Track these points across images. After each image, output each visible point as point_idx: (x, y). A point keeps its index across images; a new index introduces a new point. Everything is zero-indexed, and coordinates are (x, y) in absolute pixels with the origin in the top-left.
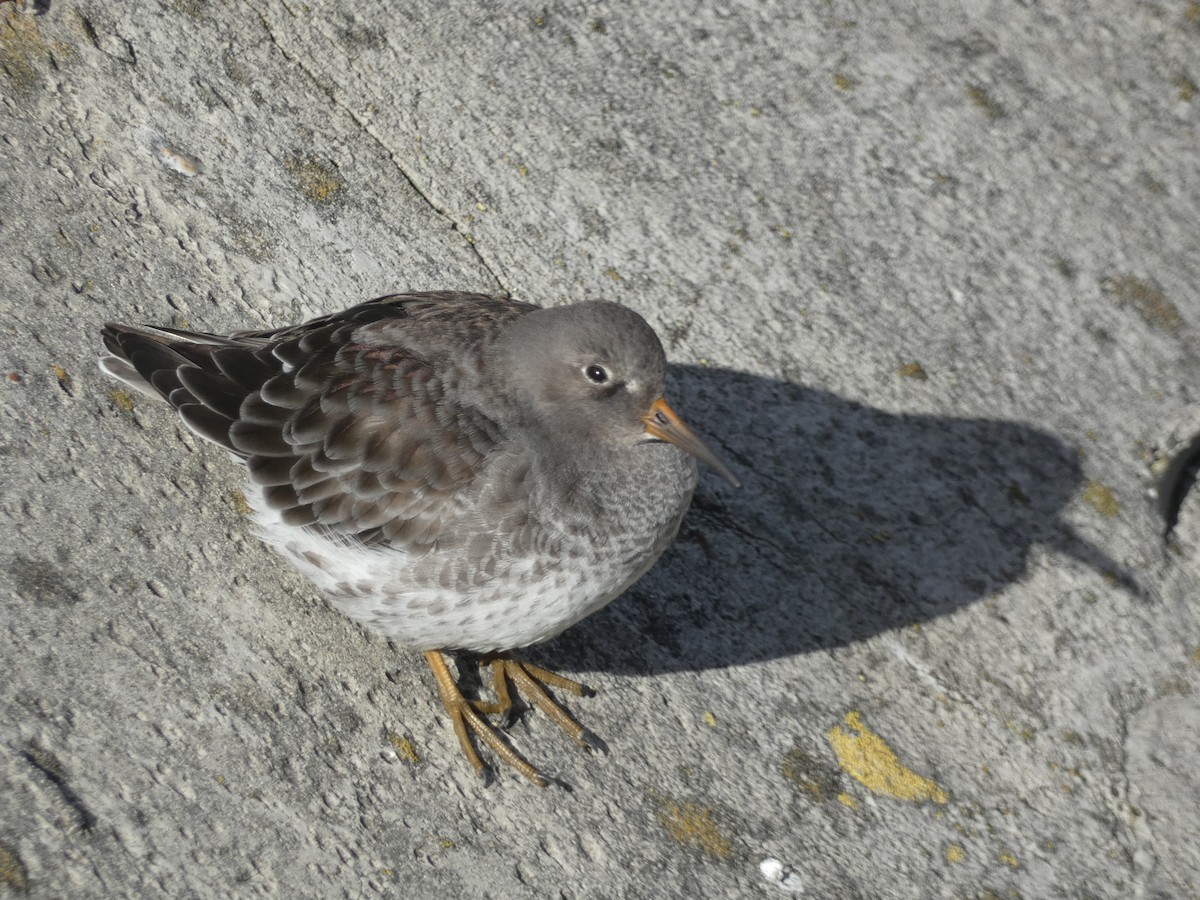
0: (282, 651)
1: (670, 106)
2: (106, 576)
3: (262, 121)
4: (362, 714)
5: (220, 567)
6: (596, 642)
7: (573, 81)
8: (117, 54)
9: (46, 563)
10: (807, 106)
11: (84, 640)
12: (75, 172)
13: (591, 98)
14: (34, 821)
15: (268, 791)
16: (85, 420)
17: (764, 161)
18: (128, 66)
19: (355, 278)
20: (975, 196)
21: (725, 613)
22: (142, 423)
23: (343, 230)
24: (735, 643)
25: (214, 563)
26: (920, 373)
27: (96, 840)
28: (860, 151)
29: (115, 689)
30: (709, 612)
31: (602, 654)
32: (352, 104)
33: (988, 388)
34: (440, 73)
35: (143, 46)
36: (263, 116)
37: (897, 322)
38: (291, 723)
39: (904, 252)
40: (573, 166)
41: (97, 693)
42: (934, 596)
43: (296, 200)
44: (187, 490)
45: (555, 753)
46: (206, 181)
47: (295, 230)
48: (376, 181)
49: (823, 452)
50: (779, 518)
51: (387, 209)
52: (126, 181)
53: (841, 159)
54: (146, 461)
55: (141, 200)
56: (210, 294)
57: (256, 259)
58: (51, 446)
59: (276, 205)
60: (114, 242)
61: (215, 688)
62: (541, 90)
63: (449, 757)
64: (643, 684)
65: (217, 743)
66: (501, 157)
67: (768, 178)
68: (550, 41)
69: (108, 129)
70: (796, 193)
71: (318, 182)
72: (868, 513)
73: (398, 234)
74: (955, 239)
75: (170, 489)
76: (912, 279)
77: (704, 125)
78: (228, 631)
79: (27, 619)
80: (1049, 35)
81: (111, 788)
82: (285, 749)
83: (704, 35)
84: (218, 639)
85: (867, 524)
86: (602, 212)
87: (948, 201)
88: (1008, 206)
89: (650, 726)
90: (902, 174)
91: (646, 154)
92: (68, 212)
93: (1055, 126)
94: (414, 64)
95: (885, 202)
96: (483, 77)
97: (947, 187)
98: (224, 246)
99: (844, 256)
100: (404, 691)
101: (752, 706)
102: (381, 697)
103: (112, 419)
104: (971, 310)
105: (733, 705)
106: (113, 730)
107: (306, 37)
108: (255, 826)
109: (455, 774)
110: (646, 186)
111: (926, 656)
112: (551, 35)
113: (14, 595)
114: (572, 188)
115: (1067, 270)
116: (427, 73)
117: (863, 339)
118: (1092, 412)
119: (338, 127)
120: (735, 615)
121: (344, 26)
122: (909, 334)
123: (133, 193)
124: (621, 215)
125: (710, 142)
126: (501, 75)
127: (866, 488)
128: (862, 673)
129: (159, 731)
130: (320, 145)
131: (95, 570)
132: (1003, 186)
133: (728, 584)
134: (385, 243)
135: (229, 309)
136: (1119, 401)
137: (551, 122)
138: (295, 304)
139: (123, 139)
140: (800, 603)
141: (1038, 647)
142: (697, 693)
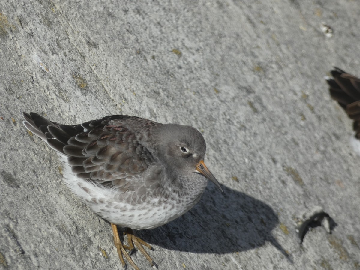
0: (72, 216)
1: (172, 85)
2: (26, 182)
3: (66, 61)
4: (93, 241)
5: (56, 188)
6: (154, 235)
7: (147, 72)
8: (28, 32)
9: (10, 174)
10: (207, 95)
11: (21, 199)
12: (17, 63)
13: (152, 78)
14: (9, 248)
15: (69, 256)
16: (20, 136)
17: (196, 108)
18: (31, 36)
19: (91, 113)
20: (250, 133)
21: (187, 236)
22: (35, 140)
23: (87, 99)
24: (190, 245)
25: (54, 186)
26: (237, 180)
27: (25, 258)
28: (221, 112)
29: (29, 216)
30: (183, 234)
31: (156, 239)
32: (90, 63)
33: (255, 189)
34: (113, 60)
35: (35, 32)
36: (67, 60)
37: (231, 164)
38: (74, 238)
39: (233, 144)
40: (147, 96)
41: (24, 216)
42: (242, 245)
43: (75, 86)
44: (47, 163)
45: (143, 265)
46: (52, 75)
47: (75, 95)
48: (96, 86)
49: (213, 196)
50: (201, 212)
51: (99, 95)
52: (30, 69)
53: (216, 113)
54: (36, 152)
55: (34, 76)
56: (52, 108)
57: (65, 101)
58: (12, 141)
59: (70, 87)
60: (27, 86)
61: (55, 223)
62: (139, 72)
63: (116, 259)
64: (166, 251)
65: (55, 239)
66: (129, 88)
67: (198, 113)
68: (141, 58)
69: (26, 53)
70: (204, 119)
71: (81, 83)
72: (224, 217)
73: (102, 103)
74: (246, 144)
75: (42, 160)
76: (235, 152)
77: (181, 93)
78: (58, 207)
79: (6, 189)
80: (268, 92)
81: (29, 244)
82: (73, 245)
83: (180, 68)
84: (55, 209)
85: (224, 220)
86: (155, 111)
87: (244, 132)
88: (259, 138)
89: (168, 264)
90: (232, 121)
91: (166, 98)
92: (15, 74)
93: (270, 118)
94: (106, 55)
95: (228, 128)
96: (124, 64)
97: (243, 128)
98: (56, 95)
99: (218, 141)
100: (103, 237)
101: (195, 265)
102: (97, 236)
103: (27, 137)
104: (250, 165)
105: (190, 263)
106: (29, 228)
107: (78, 40)
108: (66, 265)
109: (117, 264)
110: (166, 107)
111: (240, 262)
112: (141, 57)
113: (2, 182)
114: (147, 102)
115: (274, 161)
116: (109, 59)
117: (223, 166)
118: (281, 203)
119: (86, 68)
120: (190, 237)
121: (88, 39)
122: (234, 168)
123: (32, 73)
124: (160, 114)
125: (183, 99)
126: (128, 65)
127: (224, 210)
128: (223, 263)
129: (40, 231)
130: (82, 72)
131: (23, 180)
132: (258, 132)
133: (188, 228)
134: (98, 105)
135: (57, 114)
136: (288, 202)
137: (141, 82)
138: (75, 117)
139: (30, 57)
140: (207, 238)
141: (269, 268)
142: (180, 257)
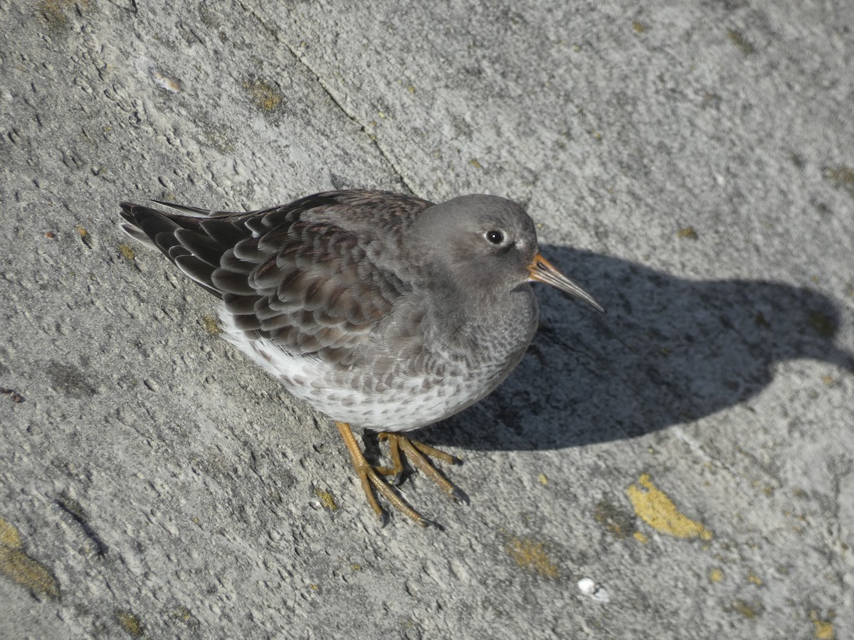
0: (240, 430)
1: (516, 44)
2: (115, 376)
3: (226, 53)
4: (296, 475)
5: (195, 370)
6: (462, 424)
7: (448, 26)
8: (123, 5)
9: (72, 367)
10: (614, 44)
11: (99, 421)
12: (94, 89)
13: (460, 38)
14: (64, 549)
15: (230, 529)
16: (100, 266)
17: (583, 84)
18: (131, 14)
19: (292, 165)
20: (733, 108)
21: (554, 404)
22: (141, 267)
23: (283, 132)
24: (561, 425)
25: (191, 367)
26: (693, 234)
27: (108, 563)
28: (652, 76)
29: (121, 456)
30: (543, 403)
31: (466, 433)
32: (290, 42)
33: (742, 245)
34: (353, 20)
36: (227, 50)
37: (676, 198)
38: (246, 481)
39: (682, 148)
40: (447, 86)
41: (109, 459)
42: (704, 392)
43: (250, 110)
44: (173, 316)
45: (433, 503)
46: (186, 96)
47: (249, 131)
48: (307, 96)
49: (624, 290)
50: (593, 337)
51: (315, 117)
52: (129, 96)
53: (638, 82)
54: (143, 295)
55: (140, 109)
56: (189, 176)
57: (222, 151)
58: (76, 284)
59: (236, 114)
60: (121, 139)
61: (192, 456)
62: (425, 33)
63: (358, 506)
64: (496, 456)
65: (193, 495)
66: (396, 80)
67: (586, 96)
69: (117, 59)
70: (605, 106)
71: (266, 97)
72: (655, 333)
73: (323, 134)
74: (719, 139)
75: (160, 315)
76: (688, 167)
77: (540, 57)
78: (201, 416)
79: (59, 406)
81: (119, 526)
82: (242, 499)
84: (194, 421)
85: (655, 342)
86: (468, 119)
87: (714, 112)
88: (756, 116)
89: (501, 484)
90: (681, 93)
91: (499, 78)
92: (88, 117)
93: (790, 59)
94: (335, 13)
95: (669, 112)
96: (383, 23)
97: (713, 102)
98: (199, 142)
99: (640, 151)
100: (326, 459)
101: (573, 470)
102: (310, 463)
103: (120, 265)
104: (730, 190)
105: (560, 469)
106: (120, 485)
108: (220, 553)
109: (362, 518)
110: (499, 101)
111: (696, 435)
113: (50, 390)
114: (446, 102)
115: (799, 162)
116: (344, 20)
117: (653, 210)
118: (815, 263)
119: (280, 58)
120: (561, 405)
122: (686, 206)
123: (134, 104)
124: (481, 122)
125: (545, 70)
126: (396, 21)
127: (654, 316)
128: (650, 447)
129: (153, 486)
130: (267, 71)
131: (107, 372)
132: (753, 101)
133: (556, 384)
134: (313, 141)
135: (203, 187)
136: (835, 255)
137: (431, 55)
138: (249, 183)
139: (127, 66)
140: (607, 397)
141: (776, 429)
142: (534, 461)
